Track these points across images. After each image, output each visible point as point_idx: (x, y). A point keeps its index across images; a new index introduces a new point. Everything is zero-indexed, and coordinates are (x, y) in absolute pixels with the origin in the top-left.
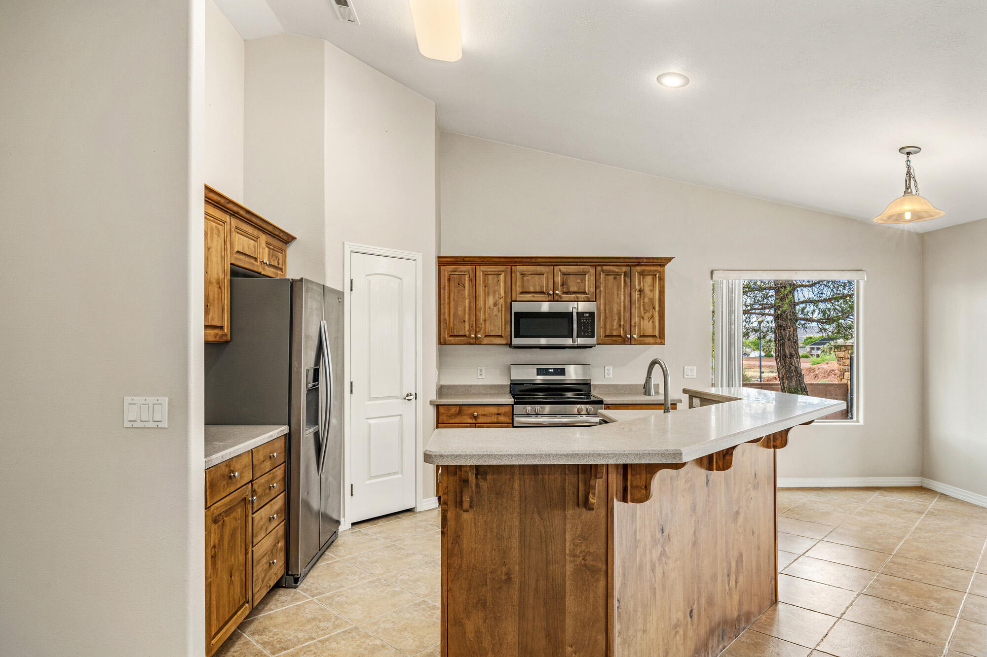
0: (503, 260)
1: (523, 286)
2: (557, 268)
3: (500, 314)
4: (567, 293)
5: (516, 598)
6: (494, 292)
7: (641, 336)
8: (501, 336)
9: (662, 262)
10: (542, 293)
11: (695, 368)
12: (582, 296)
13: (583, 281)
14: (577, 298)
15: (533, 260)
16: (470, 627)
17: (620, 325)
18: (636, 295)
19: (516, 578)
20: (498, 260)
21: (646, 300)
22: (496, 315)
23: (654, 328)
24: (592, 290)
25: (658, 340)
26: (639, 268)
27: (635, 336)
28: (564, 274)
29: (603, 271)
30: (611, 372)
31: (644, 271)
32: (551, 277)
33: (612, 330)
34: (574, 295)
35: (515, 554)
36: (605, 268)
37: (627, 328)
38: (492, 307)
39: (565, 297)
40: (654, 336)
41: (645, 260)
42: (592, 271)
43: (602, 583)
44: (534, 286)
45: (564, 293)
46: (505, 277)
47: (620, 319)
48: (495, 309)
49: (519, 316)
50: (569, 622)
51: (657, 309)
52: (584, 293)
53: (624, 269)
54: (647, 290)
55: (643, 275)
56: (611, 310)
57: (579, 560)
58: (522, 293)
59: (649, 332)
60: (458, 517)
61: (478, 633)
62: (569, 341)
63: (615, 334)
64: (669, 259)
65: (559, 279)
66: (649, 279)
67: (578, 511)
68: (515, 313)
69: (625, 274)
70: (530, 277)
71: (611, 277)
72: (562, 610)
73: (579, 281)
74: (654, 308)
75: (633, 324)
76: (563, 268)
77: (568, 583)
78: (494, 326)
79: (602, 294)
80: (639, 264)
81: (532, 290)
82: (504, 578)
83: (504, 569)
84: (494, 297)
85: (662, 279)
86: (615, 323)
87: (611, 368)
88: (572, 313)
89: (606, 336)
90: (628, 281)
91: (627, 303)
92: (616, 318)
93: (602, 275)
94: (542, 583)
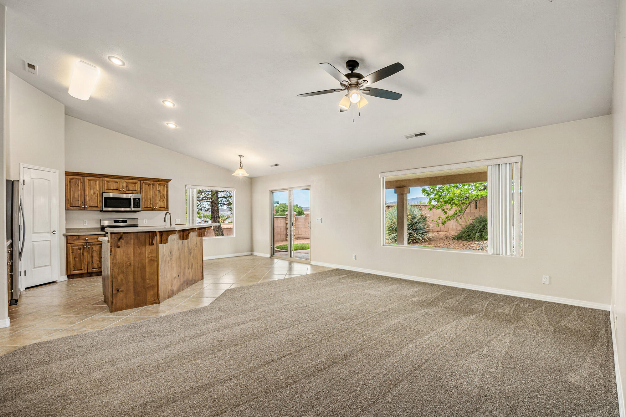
0: (98, 175)
1: (108, 186)
2: (123, 180)
3: (97, 197)
4: (128, 190)
5: (132, 269)
6: (94, 188)
7: (159, 208)
8: (97, 207)
9: (168, 181)
10: (117, 190)
11: (180, 219)
12: (135, 192)
13: (135, 186)
14: (133, 192)
15: (113, 176)
16: (119, 278)
17: (151, 204)
18: (157, 192)
19: (132, 264)
20: (95, 175)
21: (161, 194)
22: (95, 198)
23: (164, 204)
24: (139, 189)
25: (166, 209)
26: (158, 183)
27: (157, 208)
28: (127, 183)
29: (144, 183)
30: (147, 221)
31: (160, 184)
32: (121, 183)
33: (147, 205)
34: (131, 191)
35: (132, 258)
36: (144, 181)
37: (154, 204)
38: (93, 194)
39: (127, 192)
40: (165, 208)
41: (161, 180)
42: (139, 182)
43: (156, 263)
44: (113, 186)
45: (127, 190)
46: (99, 182)
47: (151, 201)
48: (94, 195)
49: (106, 199)
50: (147, 274)
51: (165, 198)
52: (136, 191)
53: (152, 182)
54: (161, 190)
55: (160, 185)
56: (147, 197)
57: (150, 258)
58: (107, 189)
59: (162, 206)
60: (115, 251)
61: (122, 280)
62: (128, 209)
63: (149, 206)
64: (170, 180)
65: (125, 185)
66: (162, 187)
67: (149, 246)
68: (104, 197)
69: (153, 184)
70: (111, 183)
71: (147, 185)
72: (145, 271)
73: (133, 186)
74: (164, 197)
75: (156, 203)
76: (126, 180)
77: (147, 264)
78: (94, 203)
79: (144, 192)
80: (158, 181)
81: (112, 188)
82: (129, 264)
83: (129, 262)
84: (94, 190)
85: (167, 187)
86: (149, 203)
87: (147, 220)
88: (130, 199)
89: (145, 207)
90: (154, 187)
91: (154, 195)
92: (149, 201)
93: (144, 184)
94: (140, 265)
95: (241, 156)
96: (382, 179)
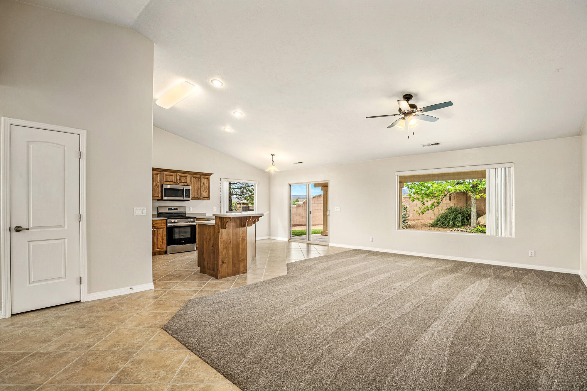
0: (159, 169)
1: (166, 179)
2: (178, 174)
3: (158, 188)
4: (181, 182)
5: (232, 246)
6: (156, 181)
7: (203, 197)
8: (158, 196)
9: (209, 175)
10: (173, 182)
11: (216, 208)
12: (186, 184)
13: (186, 179)
14: (184, 184)
15: (170, 171)
16: (224, 253)
17: (197, 194)
18: (202, 184)
19: (232, 242)
20: (157, 169)
21: (205, 186)
22: (156, 189)
23: (207, 195)
24: (189, 182)
25: (209, 199)
26: (203, 176)
27: (202, 197)
28: (180, 176)
29: (192, 176)
30: (191, 209)
31: (204, 177)
32: (175, 177)
33: (195, 195)
34: (183, 183)
35: (231, 237)
36: (193, 175)
37: (199, 194)
38: (155, 186)
39: (180, 184)
40: (207, 198)
41: (205, 174)
42: (189, 176)
43: (245, 241)
44: (170, 179)
45: (180, 182)
46: (160, 175)
47: (197, 192)
48: (156, 186)
49: (166, 189)
50: (240, 250)
51: (208, 189)
52: (186, 183)
53: (199, 176)
54: (205, 183)
55: (204, 178)
56: (195, 188)
57: (242, 238)
58: (165, 181)
59: (206, 196)
60: (222, 231)
61: (225, 254)
62: (182, 199)
63: (196, 196)
64: (212, 174)
65: (178, 178)
66: (206, 179)
68: (164, 188)
69: (199, 177)
70: (168, 176)
71: (195, 178)
72: (239, 248)
73: (185, 179)
74: (207, 189)
75: (201, 194)
76: (180, 174)
77: (240, 242)
78: (156, 193)
79: (192, 183)
80: (203, 175)
81: (169, 181)
82: (230, 242)
83: (230, 241)
84: (156, 182)
85: (209, 180)
86: (196, 193)
88: (183, 189)
89: (193, 197)
90: (200, 180)
91: (199, 187)
92: (196, 192)
93: (192, 178)
94: (236, 243)
95: (273, 155)
96: (396, 176)
